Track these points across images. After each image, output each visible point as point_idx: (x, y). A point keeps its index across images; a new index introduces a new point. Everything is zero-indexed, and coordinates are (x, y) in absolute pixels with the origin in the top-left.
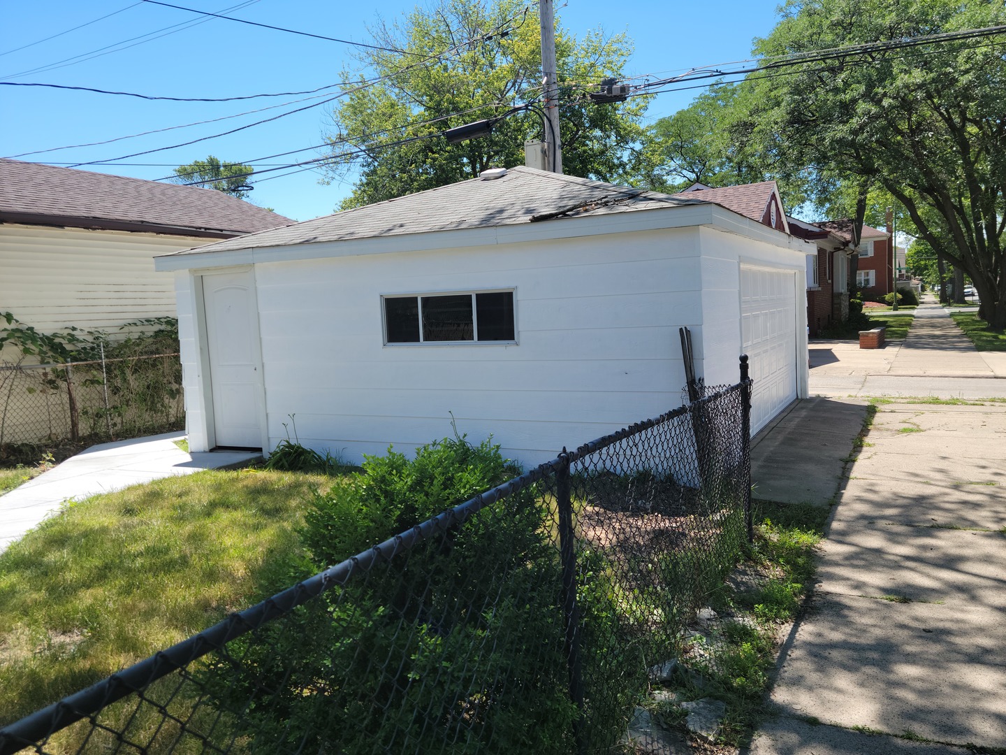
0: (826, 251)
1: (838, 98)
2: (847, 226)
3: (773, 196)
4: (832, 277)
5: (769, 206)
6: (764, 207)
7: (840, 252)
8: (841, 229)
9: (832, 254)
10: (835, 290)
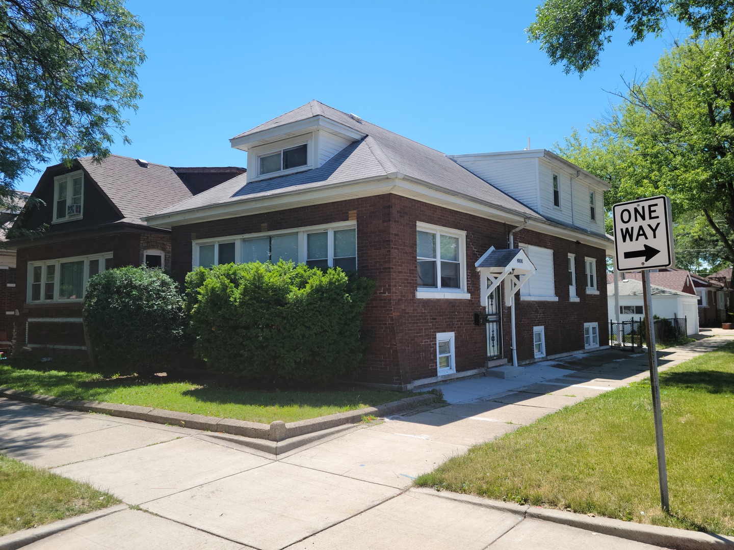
0: (712, 291)
1: (711, 238)
2: (722, 280)
3: (688, 276)
4: (716, 302)
5: (686, 280)
6: (685, 280)
7: (719, 292)
8: (719, 281)
9: (715, 293)
10: (718, 308)
